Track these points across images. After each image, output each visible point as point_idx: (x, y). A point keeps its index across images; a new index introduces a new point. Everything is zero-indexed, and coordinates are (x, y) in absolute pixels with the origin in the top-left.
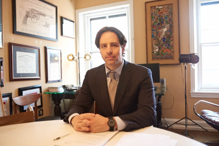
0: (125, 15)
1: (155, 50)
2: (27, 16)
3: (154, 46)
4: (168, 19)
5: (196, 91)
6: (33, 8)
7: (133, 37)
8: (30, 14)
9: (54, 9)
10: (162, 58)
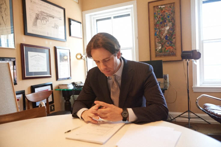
0: (129, 15)
1: (158, 48)
2: (37, 18)
3: (157, 44)
4: (170, 18)
5: (198, 85)
6: (43, 11)
7: (137, 36)
8: (40, 16)
9: (62, 11)
10: (165, 56)
